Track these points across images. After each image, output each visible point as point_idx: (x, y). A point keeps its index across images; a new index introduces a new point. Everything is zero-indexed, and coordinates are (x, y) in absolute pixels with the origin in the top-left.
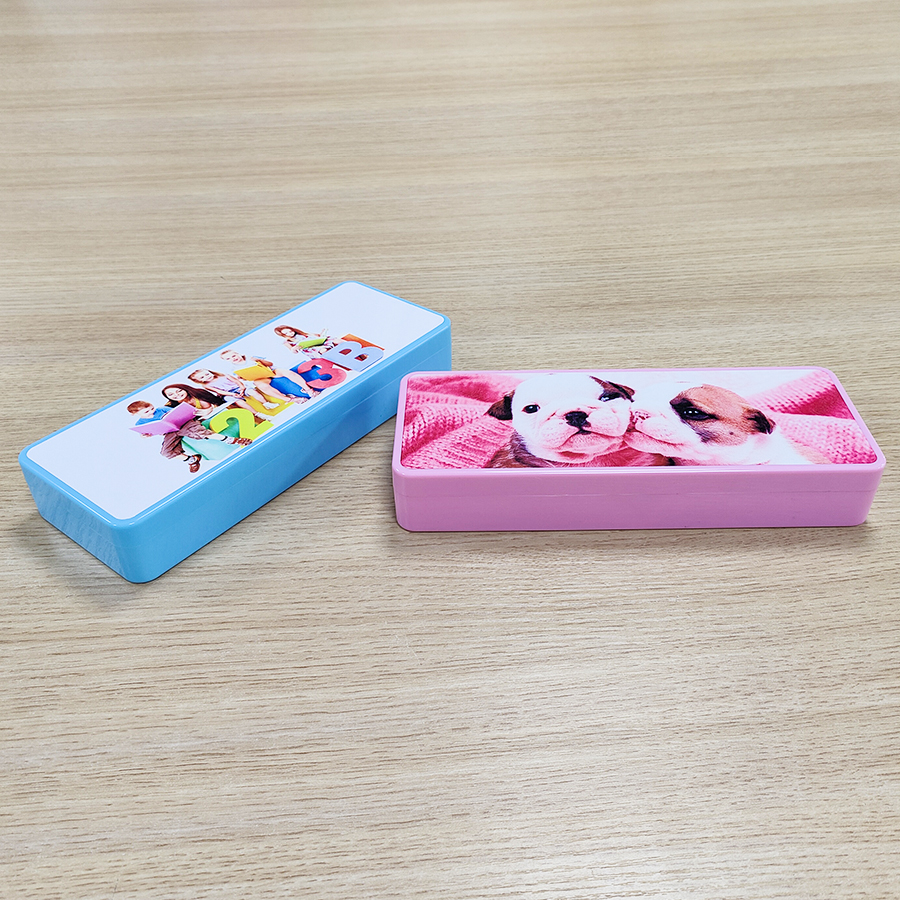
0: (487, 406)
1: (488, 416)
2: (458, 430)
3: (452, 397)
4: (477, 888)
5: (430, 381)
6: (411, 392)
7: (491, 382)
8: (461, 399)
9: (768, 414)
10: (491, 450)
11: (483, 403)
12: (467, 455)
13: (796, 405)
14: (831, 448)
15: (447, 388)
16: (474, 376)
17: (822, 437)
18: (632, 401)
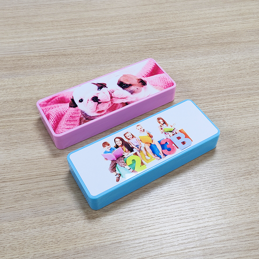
0: (68, 105)
1: (70, 108)
2: (65, 116)
3: (56, 105)
4: (143, 217)
5: (46, 102)
6: (42, 108)
7: (64, 96)
8: (59, 105)
9: (143, 79)
10: (78, 119)
11: (66, 104)
12: (72, 123)
13: (149, 73)
14: (162, 84)
15: (52, 102)
16: (58, 95)
17: (159, 82)
18: (107, 88)
